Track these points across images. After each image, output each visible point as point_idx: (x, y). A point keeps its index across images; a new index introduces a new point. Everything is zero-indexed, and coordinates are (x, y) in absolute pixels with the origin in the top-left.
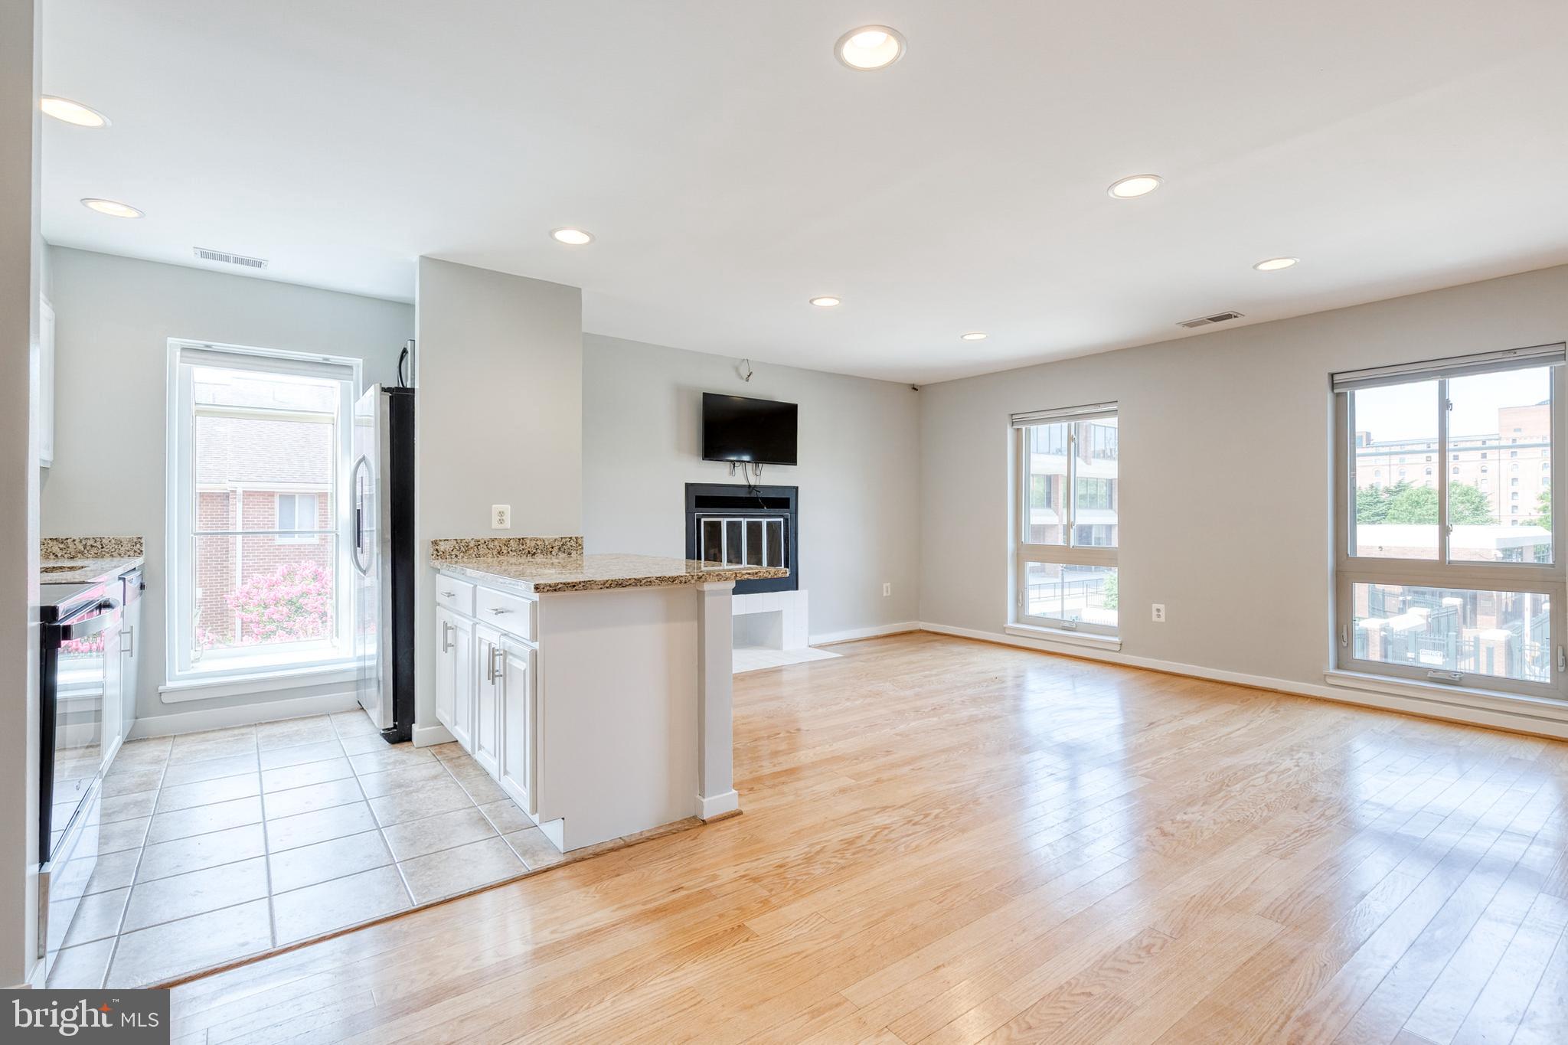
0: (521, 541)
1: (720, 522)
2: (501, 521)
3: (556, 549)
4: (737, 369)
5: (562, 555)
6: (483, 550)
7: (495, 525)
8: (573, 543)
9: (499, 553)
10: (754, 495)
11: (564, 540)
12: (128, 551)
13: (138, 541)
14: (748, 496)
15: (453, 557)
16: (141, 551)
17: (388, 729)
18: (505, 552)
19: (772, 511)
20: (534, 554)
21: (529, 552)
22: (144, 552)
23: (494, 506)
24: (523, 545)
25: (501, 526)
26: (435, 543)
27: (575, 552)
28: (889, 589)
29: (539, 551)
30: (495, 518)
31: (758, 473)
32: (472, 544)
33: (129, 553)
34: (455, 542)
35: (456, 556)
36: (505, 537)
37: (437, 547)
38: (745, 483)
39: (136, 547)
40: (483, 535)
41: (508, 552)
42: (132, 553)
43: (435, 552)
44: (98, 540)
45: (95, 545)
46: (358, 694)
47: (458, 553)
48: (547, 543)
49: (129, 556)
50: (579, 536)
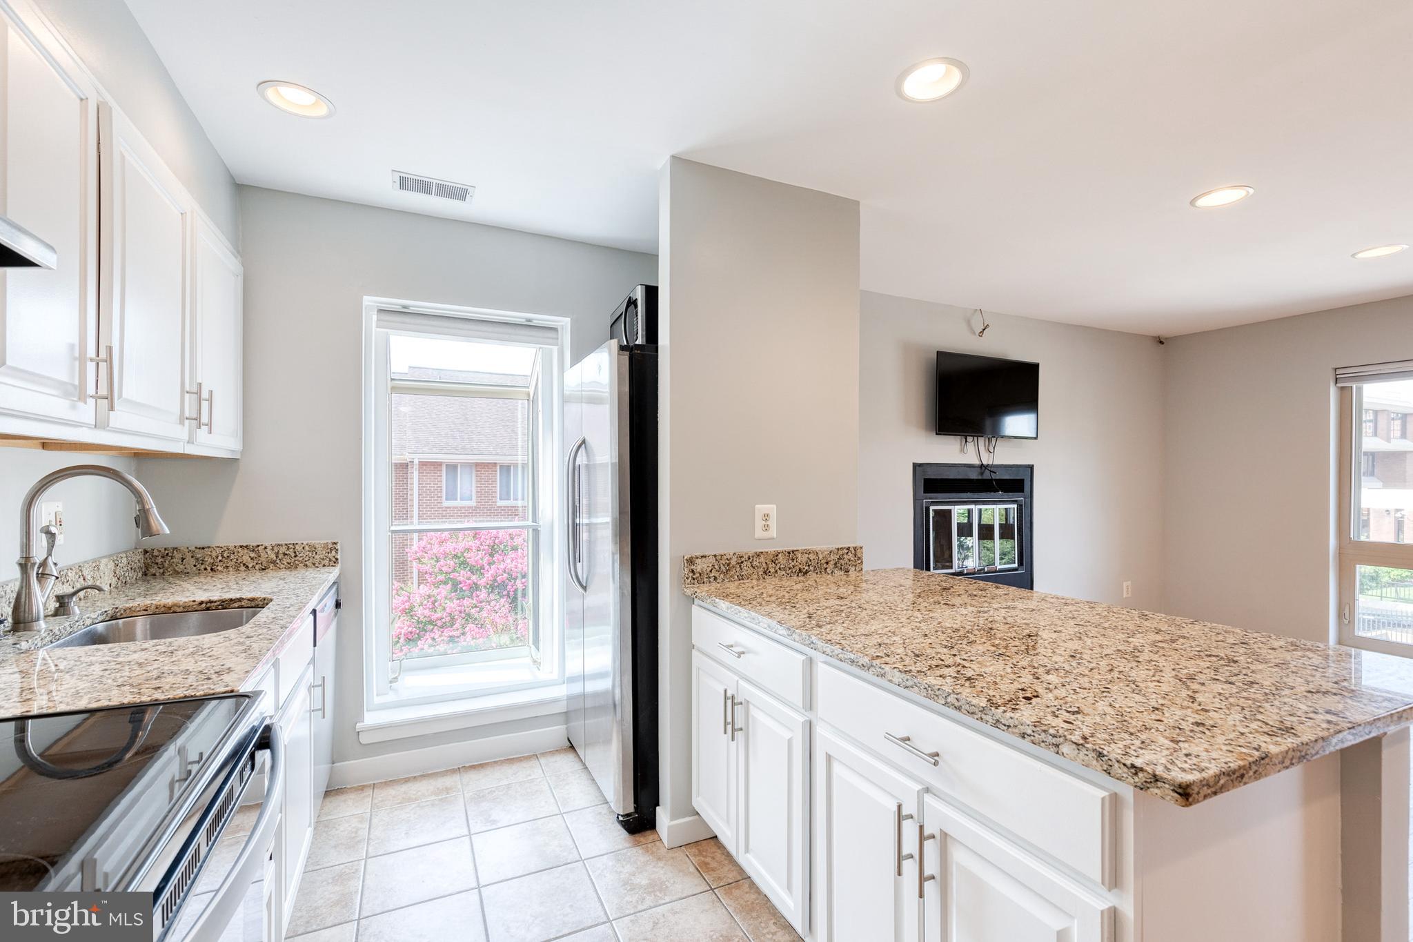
0: (791, 554)
1: (950, 511)
2: (766, 528)
3: (831, 565)
4: (969, 322)
5: (838, 573)
6: (746, 570)
7: (759, 533)
8: (851, 556)
9: (765, 572)
10: (987, 476)
11: (841, 552)
12: (323, 559)
13: (333, 548)
14: (980, 478)
15: (712, 580)
16: (337, 559)
17: (628, 815)
18: (772, 570)
19: (1006, 496)
20: (806, 573)
21: (800, 569)
22: (339, 561)
23: (757, 506)
24: (793, 560)
25: (766, 535)
26: (691, 561)
27: (853, 569)
28: (1130, 589)
29: (812, 568)
30: (759, 523)
31: (992, 450)
32: (733, 562)
33: (323, 563)
34: (714, 558)
35: (715, 579)
36: (772, 549)
37: (693, 567)
38: (977, 462)
39: (329, 555)
40: (751, 550)
41: (776, 572)
42: (326, 562)
43: (691, 574)
44: (291, 546)
45: (288, 552)
46: (567, 728)
47: (717, 575)
48: (821, 557)
49: (324, 566)
50: (858, 544)
